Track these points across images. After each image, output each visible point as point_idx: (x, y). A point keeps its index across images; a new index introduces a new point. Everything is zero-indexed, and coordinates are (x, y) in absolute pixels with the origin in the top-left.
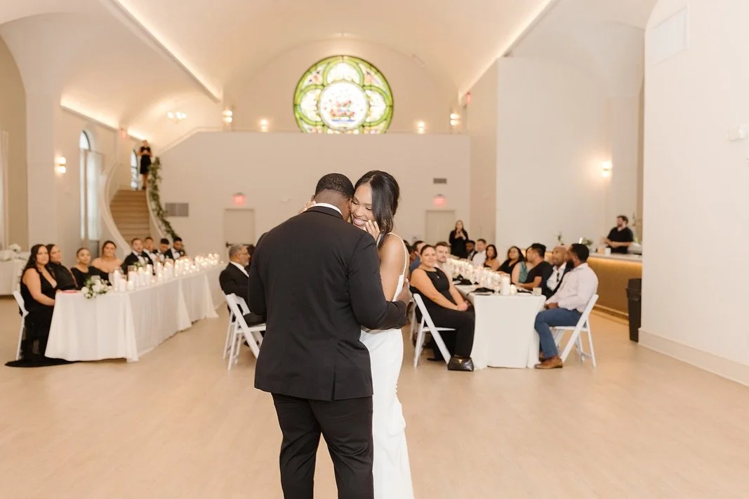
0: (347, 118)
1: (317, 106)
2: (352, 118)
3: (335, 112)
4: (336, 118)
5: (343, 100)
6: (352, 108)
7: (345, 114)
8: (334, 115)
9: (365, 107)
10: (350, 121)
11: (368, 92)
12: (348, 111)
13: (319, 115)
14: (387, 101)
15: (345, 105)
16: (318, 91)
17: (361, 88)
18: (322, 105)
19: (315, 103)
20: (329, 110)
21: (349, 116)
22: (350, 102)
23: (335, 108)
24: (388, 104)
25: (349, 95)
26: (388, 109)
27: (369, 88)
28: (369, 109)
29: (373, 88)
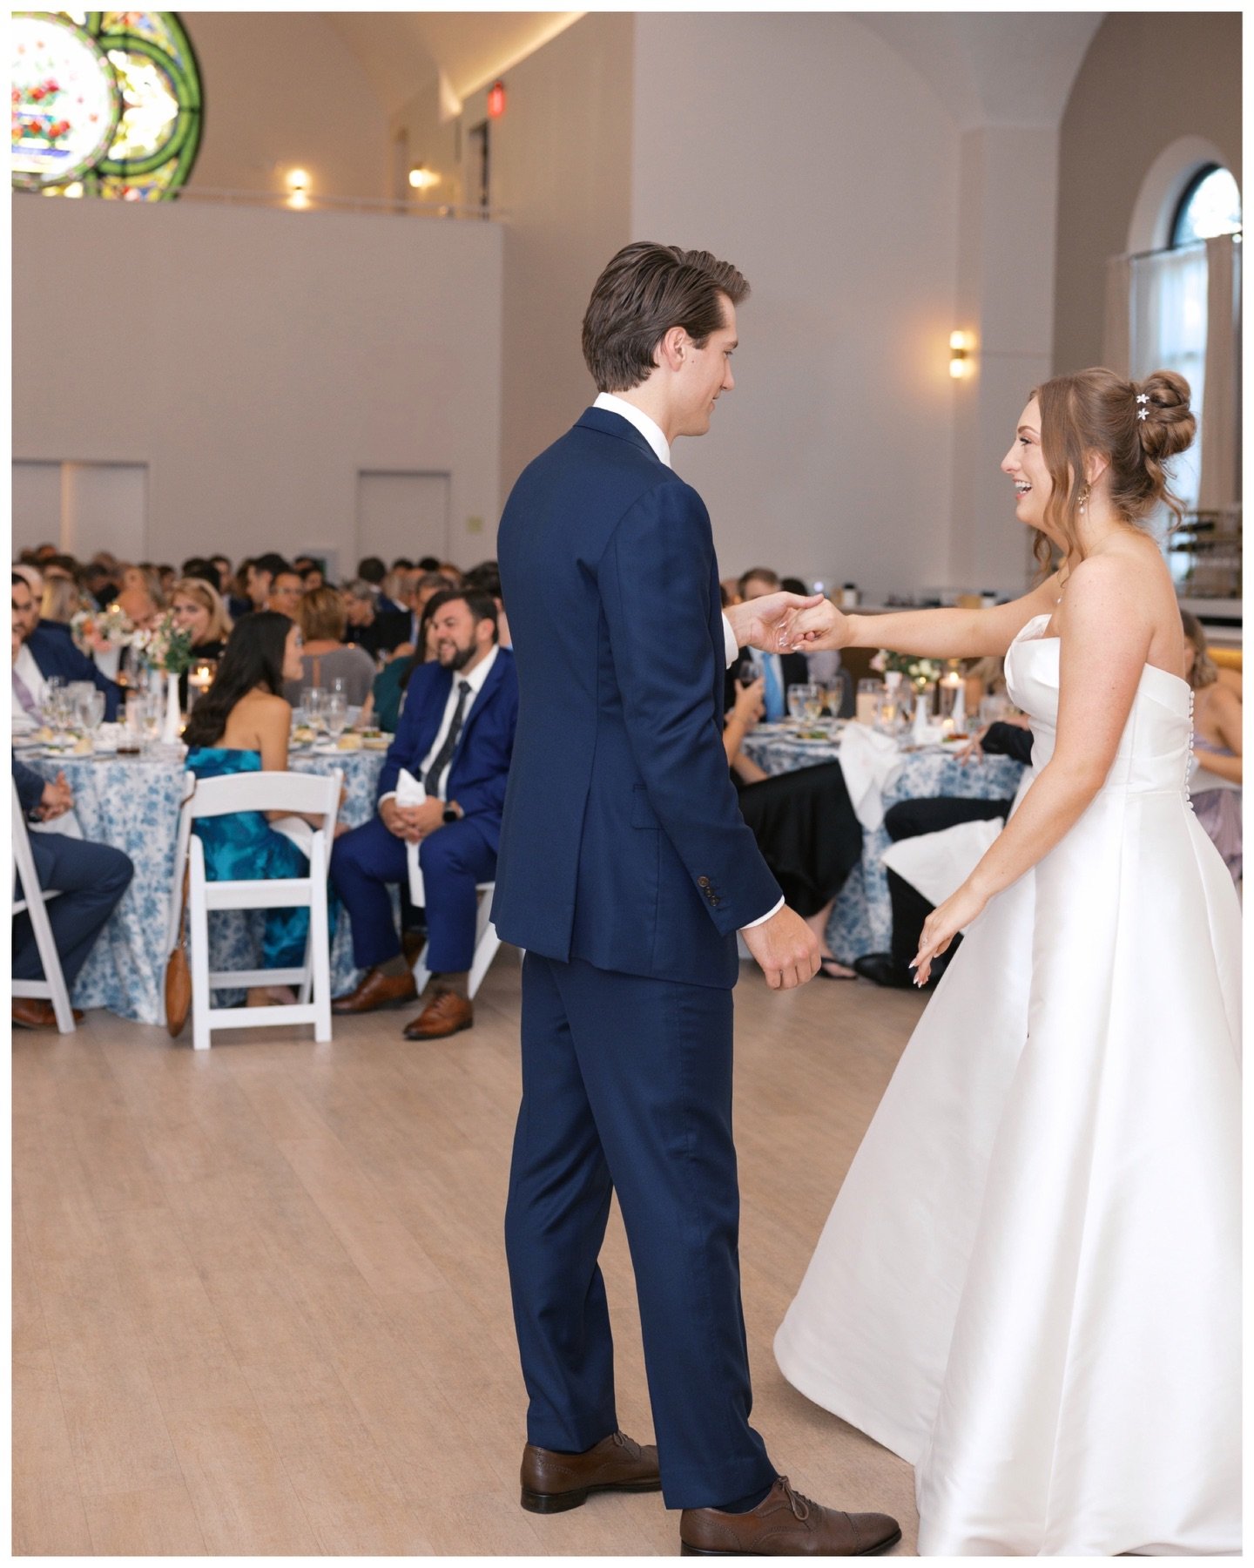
0: (42, 143)
2: (60, 144)
5: (30, 80)
6: (60, 110)
7: (38, 128)
9: (107, 114)
10: (51, 151)
11: (117, 57)
12: (47, 118)
14: (182, 90)
15: (37, 97)
17: (90, 41)
21: (53, 135)
22: (53, 89)
24: (186, 102)
25: (51, 65)
26: (185, 118)
27: (119, 42)
28: (120, 118)
29: (132, 44)
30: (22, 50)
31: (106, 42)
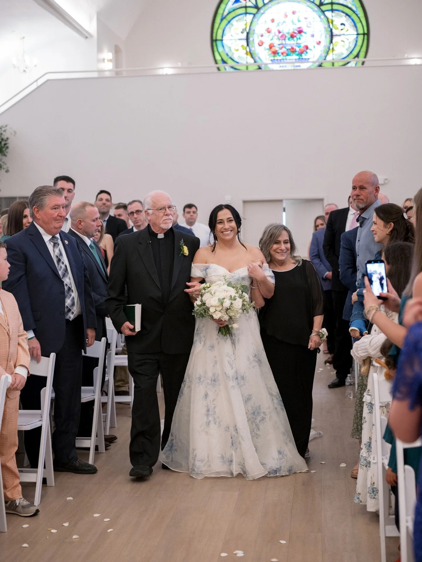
0: (295, 57)
1: (247, 39)
2: (304, 56)
3: (277, 48)
4: (278, 58)
5: (289, 28)
6: (304, 40)
7: (293, 50)
8: (275, 53)
9: (325, 41)
10: (301, 60)
11: (329, 14)
12: (298, 45)
13: (251, 54)
14: (359, 25)
15: (292, 36)
16: (249, 17)
17: (316, 8)
18: (255, 39)
19: (244, 35)
20: (266, 45)
21: (301, 53)
22: (300, 32)
23: (276, 42)
24: (361, 31)
25: (299, 21)
26: (361, 37)
27: (329, 7)
28: (331, 42)
29: (335, 7)
30: (286, 16)
31: (324, 8)
